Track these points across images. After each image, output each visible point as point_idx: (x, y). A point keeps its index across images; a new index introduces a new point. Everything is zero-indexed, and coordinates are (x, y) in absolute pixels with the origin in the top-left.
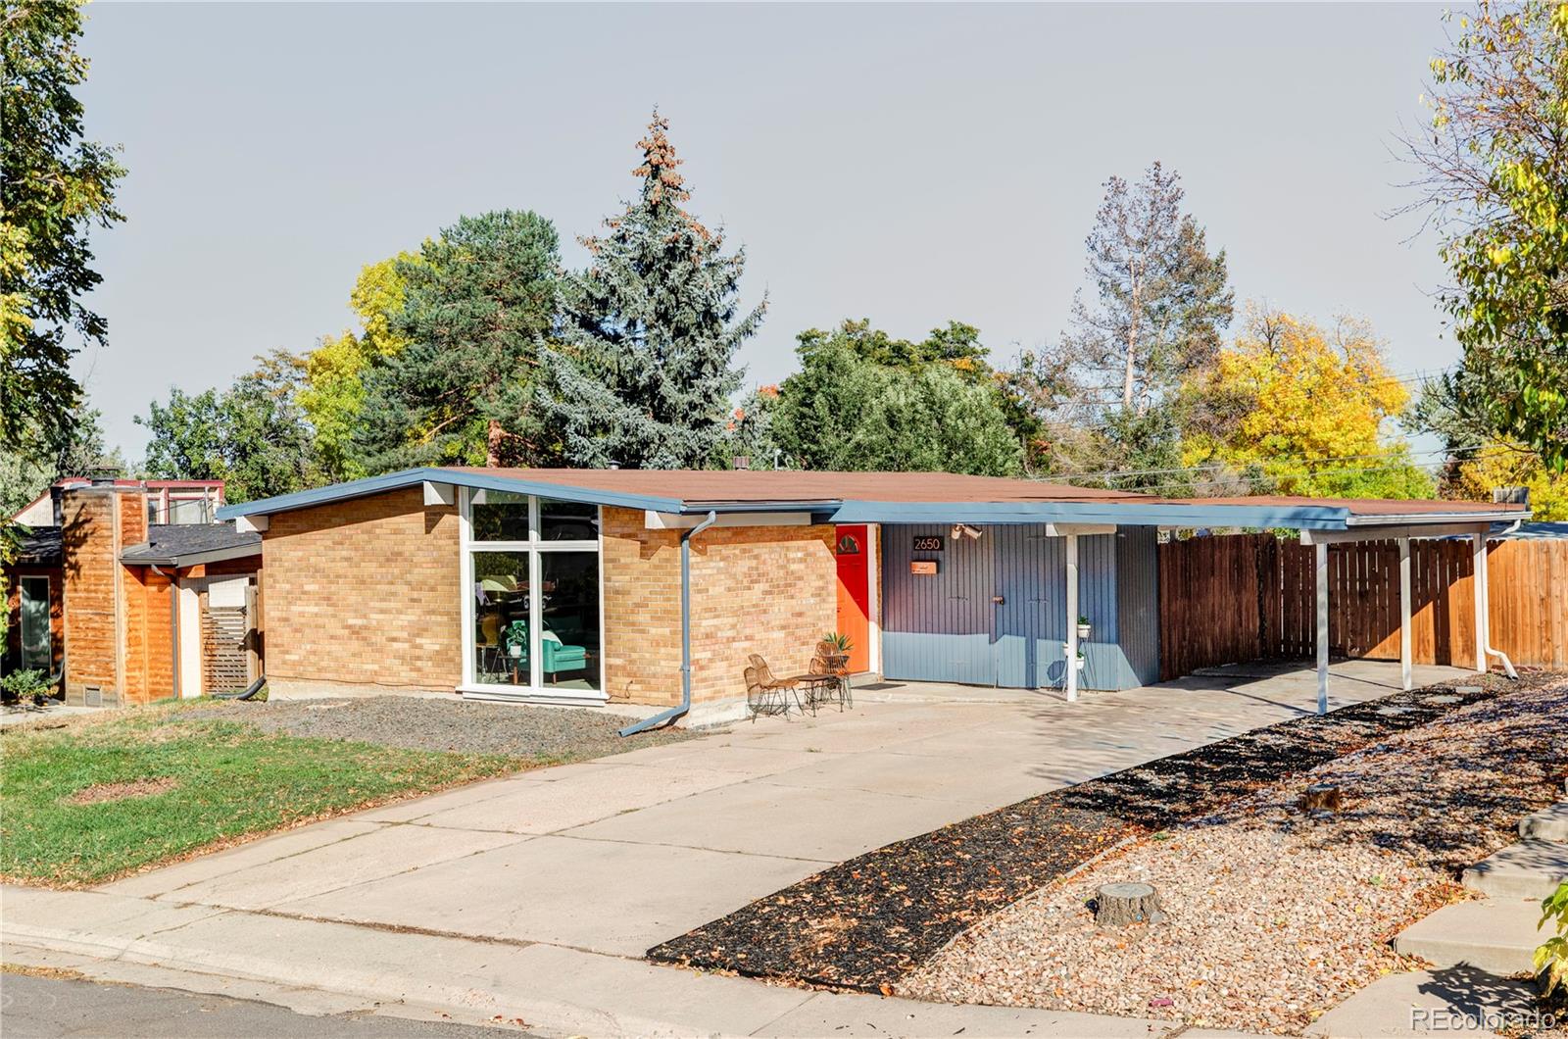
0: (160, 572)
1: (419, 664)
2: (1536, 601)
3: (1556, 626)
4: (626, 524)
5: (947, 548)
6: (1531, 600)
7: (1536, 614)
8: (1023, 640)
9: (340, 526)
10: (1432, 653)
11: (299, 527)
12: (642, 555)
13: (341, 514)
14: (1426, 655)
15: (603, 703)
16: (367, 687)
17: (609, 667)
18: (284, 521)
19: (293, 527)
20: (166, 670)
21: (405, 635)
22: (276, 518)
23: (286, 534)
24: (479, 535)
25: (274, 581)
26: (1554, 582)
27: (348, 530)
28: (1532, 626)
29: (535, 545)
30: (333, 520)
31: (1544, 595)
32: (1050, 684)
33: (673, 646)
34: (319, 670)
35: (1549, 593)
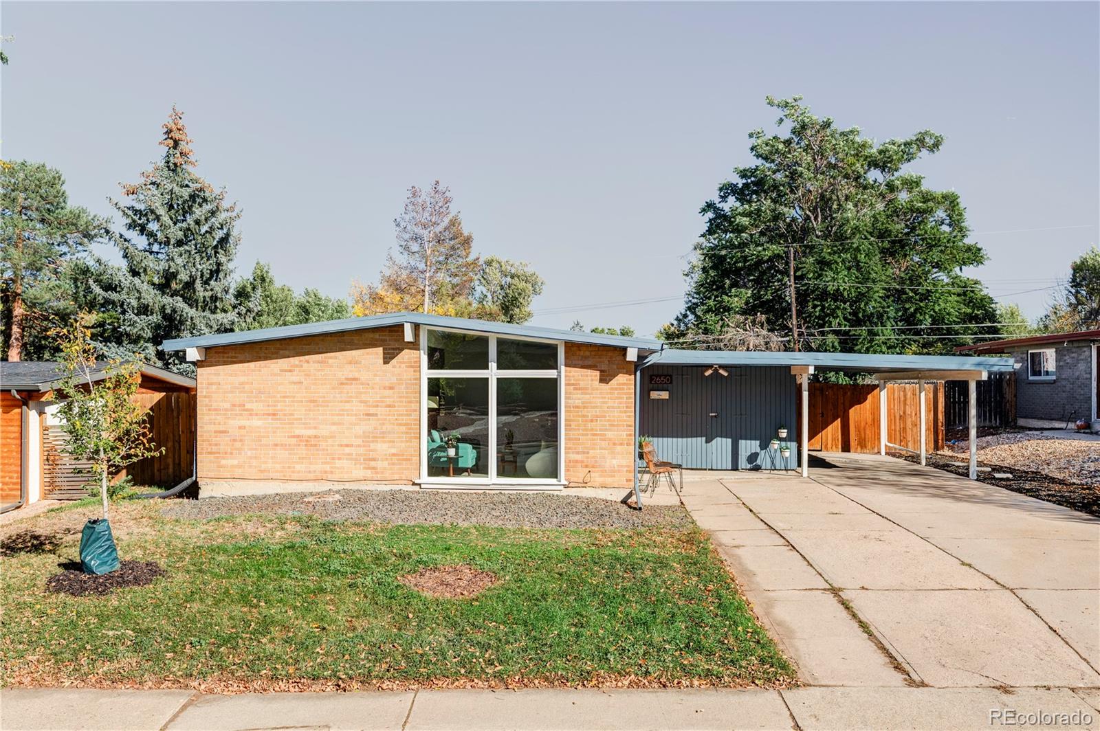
0: (18, 397)
1: (373, 464)
2: (898, 417)
3: (909, 431)
4: (586, 358)
5: (674, 382)
6: (895, 417)
7: (898, 424)
8: (729, 440)
9: (289, 357)
10: (840, 446)
11: (241, 357)
12: (601, 381)
13: (291, 347)
14: (837, 447)
15: (562, 488)
16: (316, 484)
17: (568, 462)
18: (224, 353)
19: (235, 357)
20: (10, 478)
21: (359, 442)
22: (213, 351)
23: (225, 363)
24: (432, 365)
25: (210, 401)
26: (907, 407)
27: (295, 360)
28: (895, 430)
29: (493, 374)
30: (281, 352)
31: (902, 414)
32: (749, 466)
33: (628, 444)
34: (262, 471)
35: (904, 413)
